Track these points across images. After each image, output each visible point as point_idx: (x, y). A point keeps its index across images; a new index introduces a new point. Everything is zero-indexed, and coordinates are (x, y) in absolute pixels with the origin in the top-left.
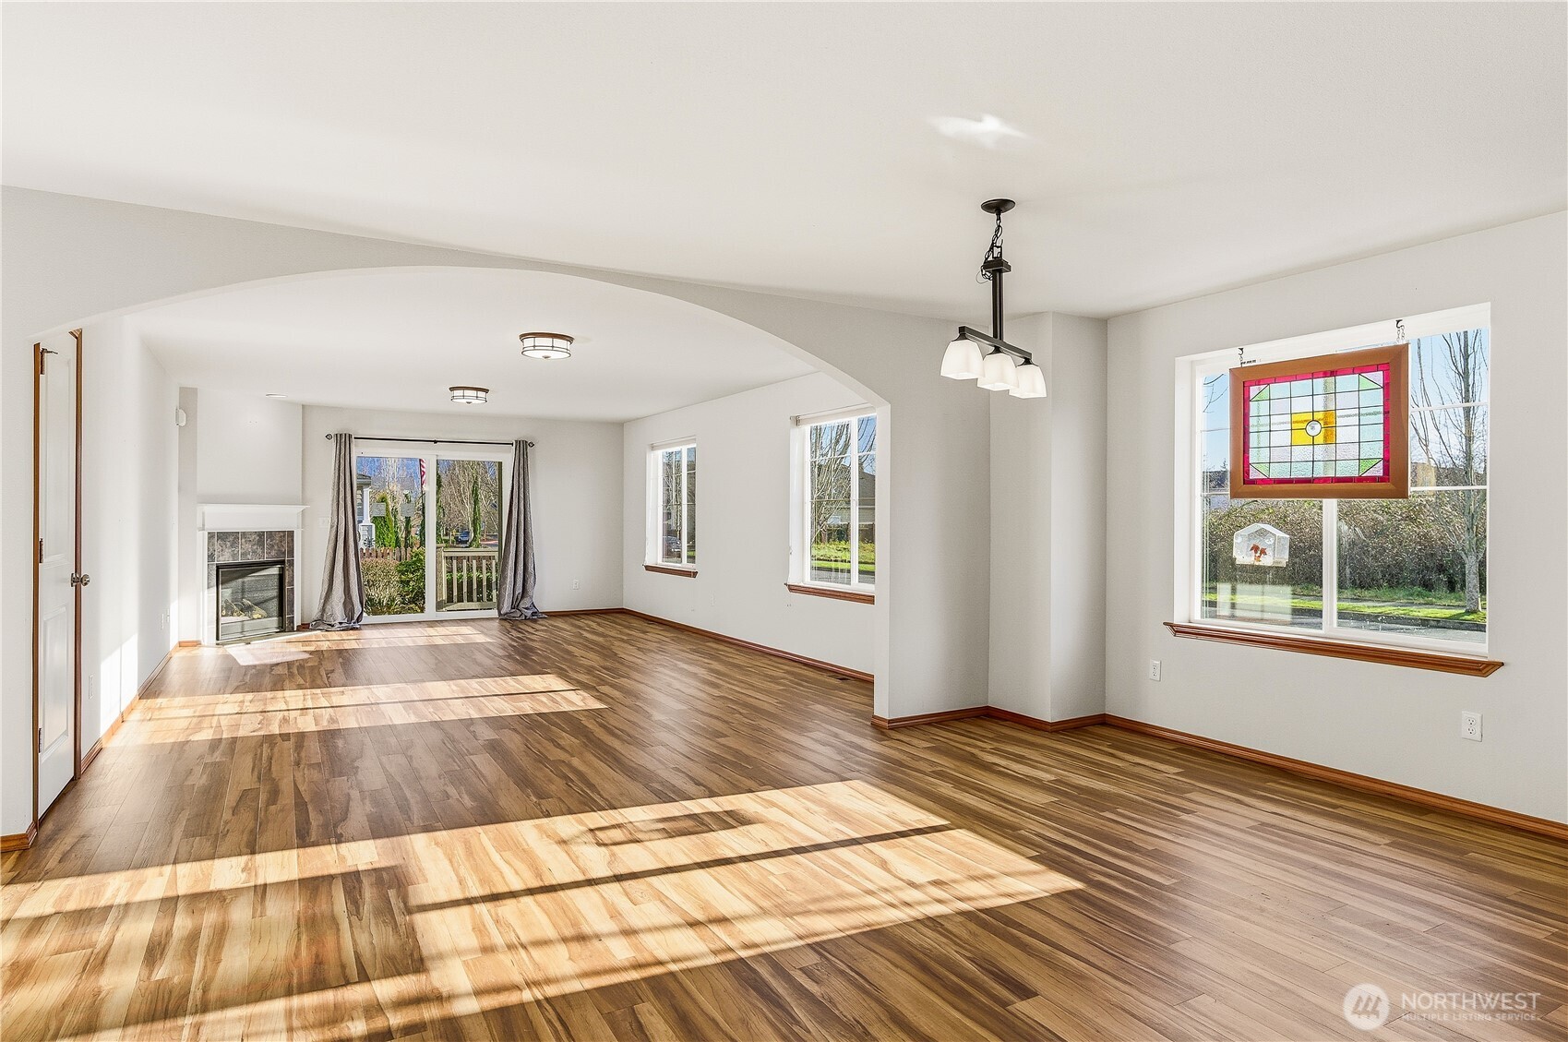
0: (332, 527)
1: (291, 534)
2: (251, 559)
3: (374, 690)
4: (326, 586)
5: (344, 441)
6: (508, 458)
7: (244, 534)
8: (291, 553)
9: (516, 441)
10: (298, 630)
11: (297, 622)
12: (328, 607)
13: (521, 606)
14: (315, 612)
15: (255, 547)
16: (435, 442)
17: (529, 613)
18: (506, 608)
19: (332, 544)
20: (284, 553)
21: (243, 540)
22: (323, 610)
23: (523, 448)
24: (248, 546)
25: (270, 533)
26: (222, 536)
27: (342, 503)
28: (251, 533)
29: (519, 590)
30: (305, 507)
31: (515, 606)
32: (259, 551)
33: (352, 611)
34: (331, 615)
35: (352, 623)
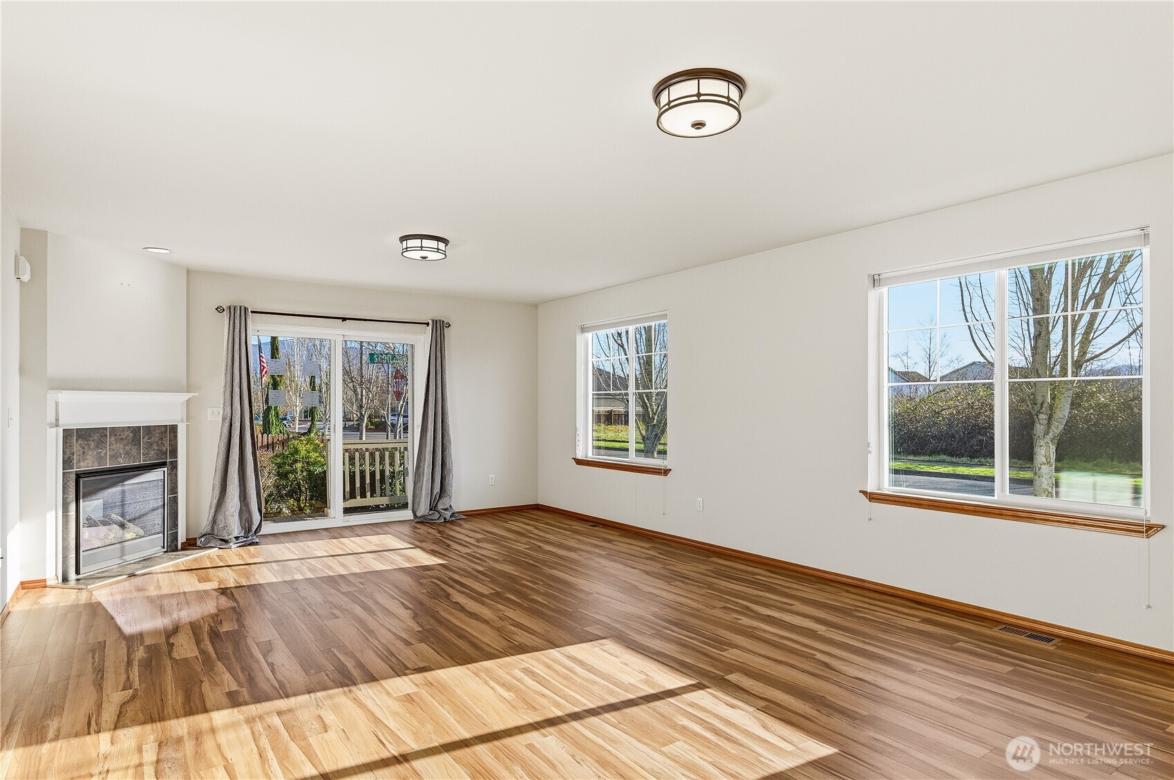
0: (224, 419)
1: (173, 429)
2: (122, 463)
3: (358, 693)
4: (217, 493)
5: (238, 315)
6: (422, 342)
7: (113, 430)
8: (174, 452)
9: (433, 321)
10: (183, 549)
11: (182, 538)
12: (220, 517)
13: (440, 507)
14: (204, 524)
15: (128, 448)
16: (344, 319)
17: (448, 514)
18: (423, 509)
19: (225, 440)
20: (166, 453)
21: (113, 439)
22: (214, 521)
23: (439, 328)
24: (119, 447)
25: (149, 429)
26: (84, 435)
27: (237, 390)
28: (123, 429)
29: (437, 489)
30: (191, 395)
31: (433, 507)
32: (134, 452)
33: (250, 521)
34: (224, 528)
35: (250, 536)
